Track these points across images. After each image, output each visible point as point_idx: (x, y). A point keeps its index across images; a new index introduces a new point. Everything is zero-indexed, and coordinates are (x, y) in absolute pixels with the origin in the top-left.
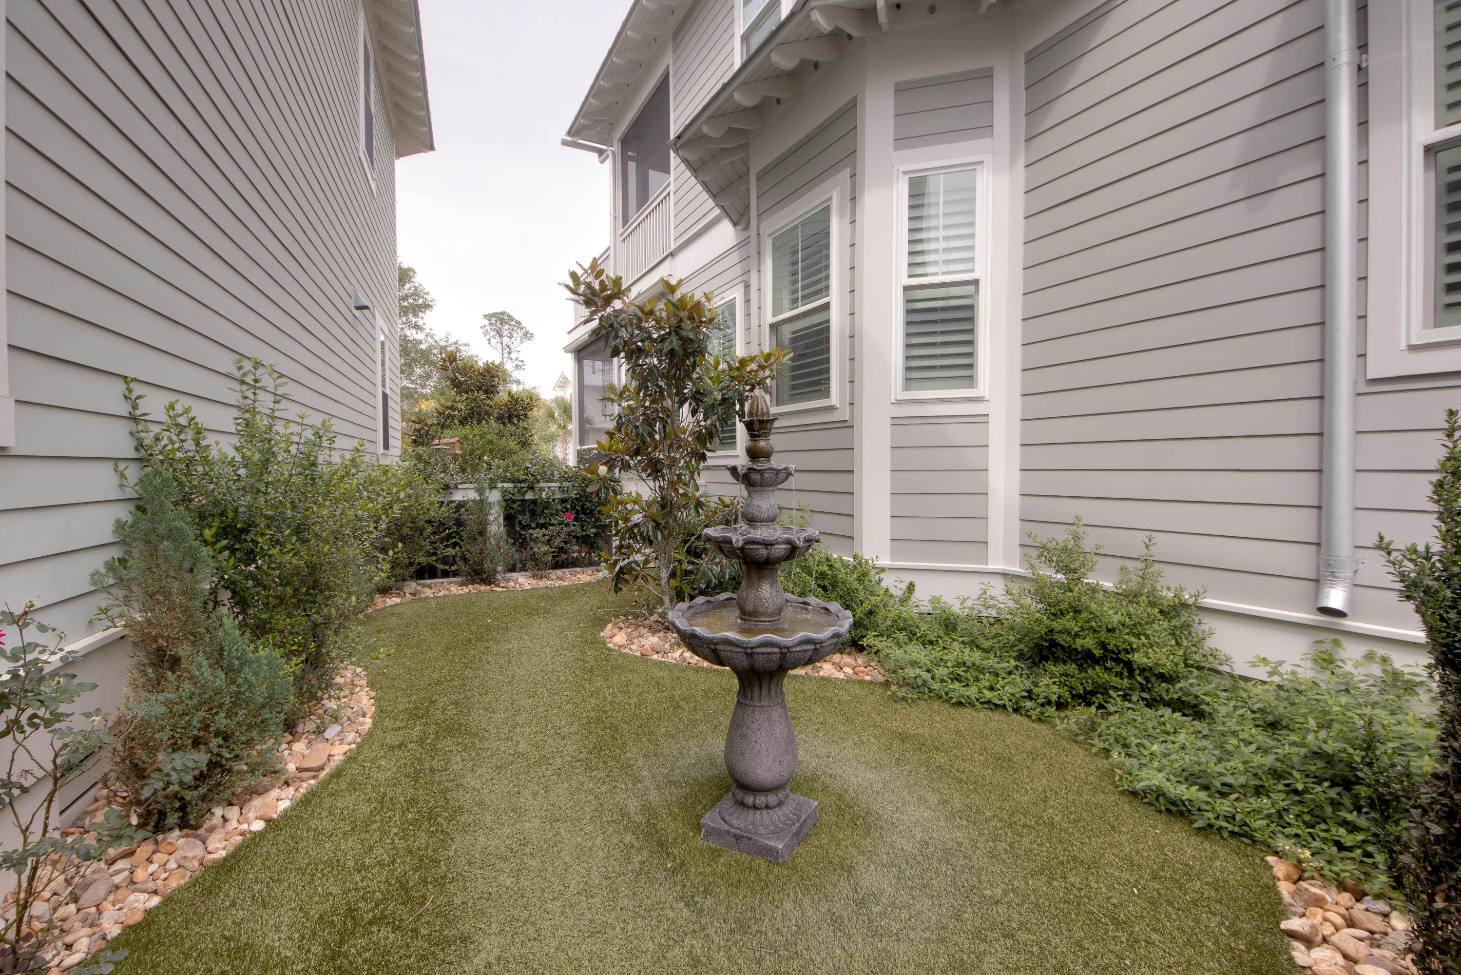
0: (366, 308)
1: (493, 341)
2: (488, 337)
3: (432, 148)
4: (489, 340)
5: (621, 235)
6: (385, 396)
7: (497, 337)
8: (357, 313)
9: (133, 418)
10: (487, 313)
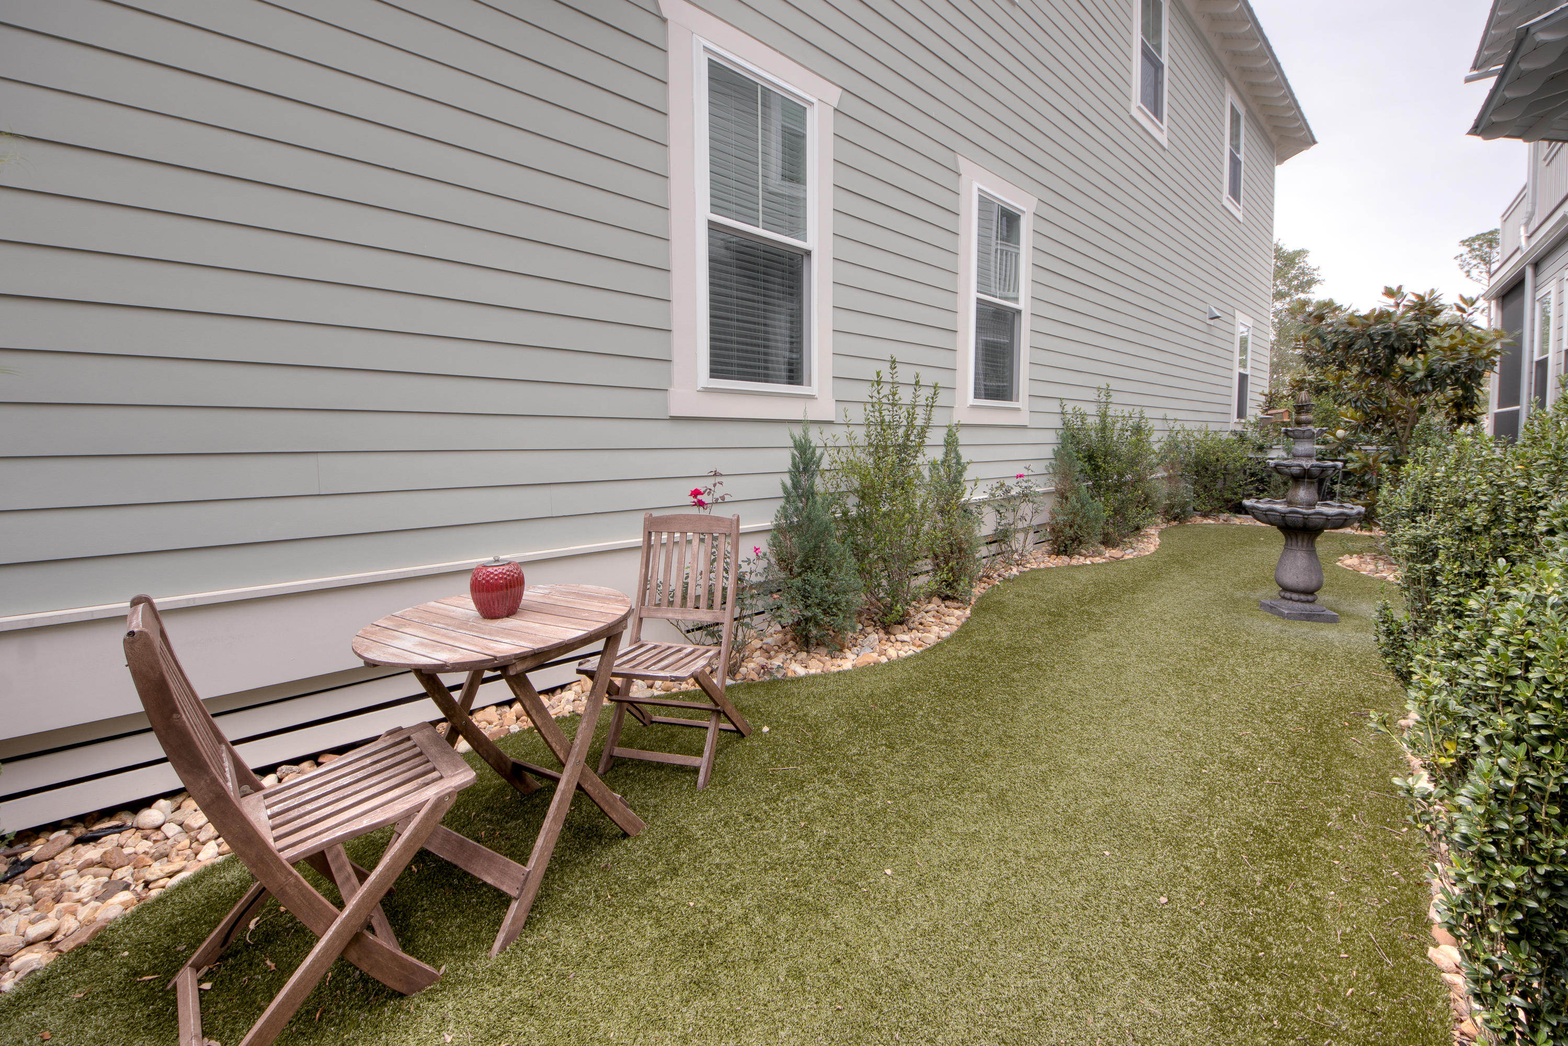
0: (1218, 317)
1: (1475, 273)
2: (1467, 268)
3: (1315, 142)
4: (1468, 272)
5: (1545, 160)
6: (1243, 378)
7: (1482, 266)
8: (1212, 322)
9: (1062, 413)
10: (1465, 238)
